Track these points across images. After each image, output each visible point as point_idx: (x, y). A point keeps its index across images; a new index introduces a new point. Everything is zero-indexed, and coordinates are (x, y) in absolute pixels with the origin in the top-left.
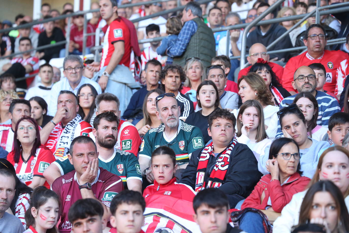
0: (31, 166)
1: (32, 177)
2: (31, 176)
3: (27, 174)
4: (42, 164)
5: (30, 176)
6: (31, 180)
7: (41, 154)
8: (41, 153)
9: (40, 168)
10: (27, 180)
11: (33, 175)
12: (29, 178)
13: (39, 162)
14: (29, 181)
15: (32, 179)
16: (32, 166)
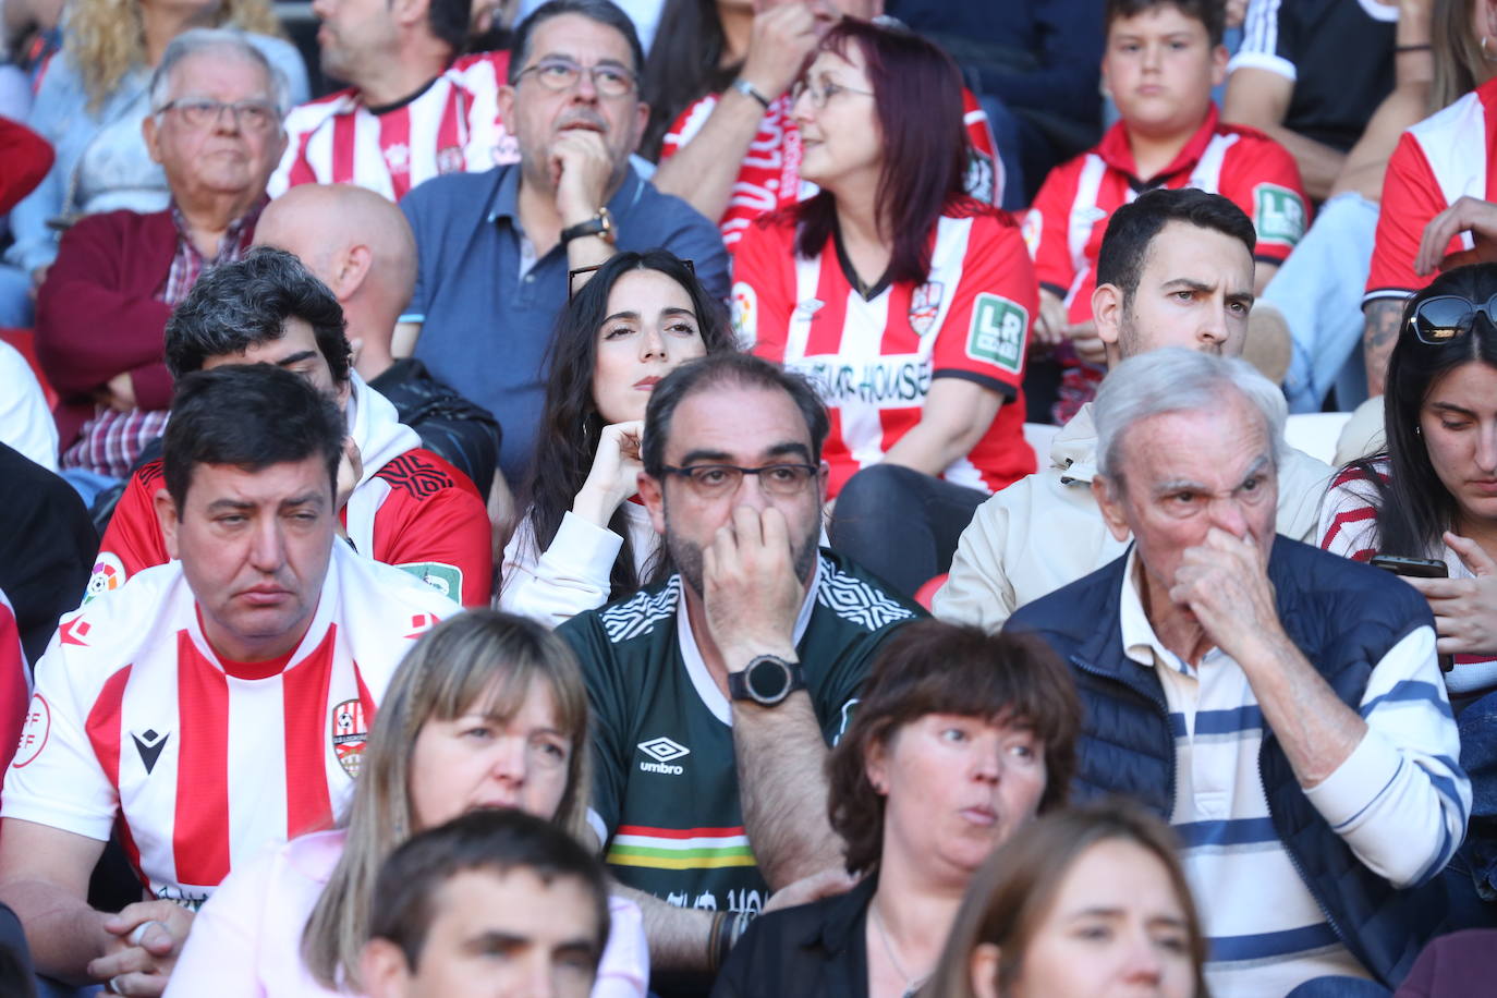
0: (920, 321)
1: (924, 385)
2: (921, 378)
3: (897, 361)
4: (989, 312)
5: (913, 375)
6: (918, 401)
7: (981, 252)
8: (984, 248)
9: (977, 331)
10: (896, 396)
11: (929, 370)
12: (907, 389)
13: (971, 300)
14: (905, 404)
15: (924, 393)
16: (926, 320)
